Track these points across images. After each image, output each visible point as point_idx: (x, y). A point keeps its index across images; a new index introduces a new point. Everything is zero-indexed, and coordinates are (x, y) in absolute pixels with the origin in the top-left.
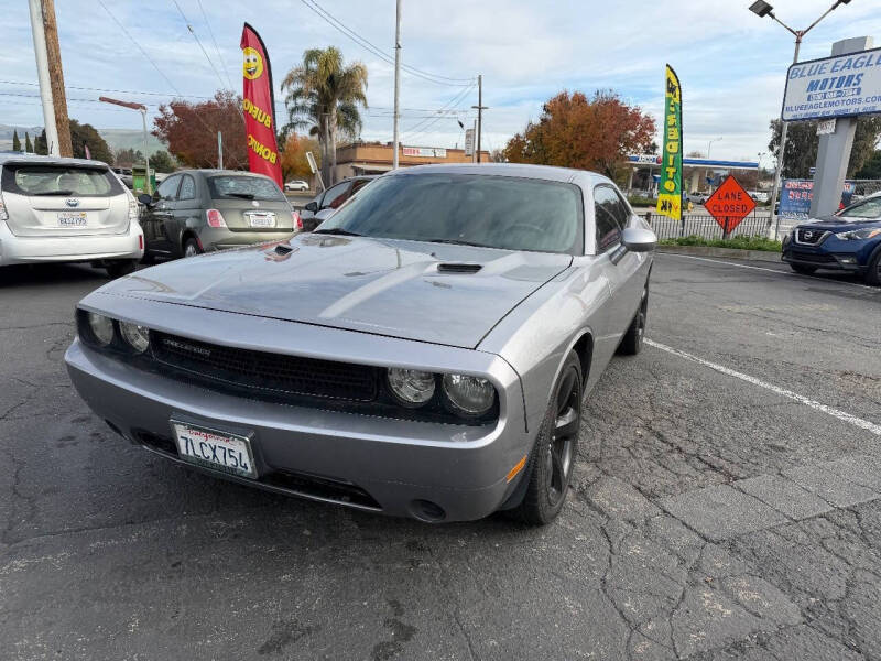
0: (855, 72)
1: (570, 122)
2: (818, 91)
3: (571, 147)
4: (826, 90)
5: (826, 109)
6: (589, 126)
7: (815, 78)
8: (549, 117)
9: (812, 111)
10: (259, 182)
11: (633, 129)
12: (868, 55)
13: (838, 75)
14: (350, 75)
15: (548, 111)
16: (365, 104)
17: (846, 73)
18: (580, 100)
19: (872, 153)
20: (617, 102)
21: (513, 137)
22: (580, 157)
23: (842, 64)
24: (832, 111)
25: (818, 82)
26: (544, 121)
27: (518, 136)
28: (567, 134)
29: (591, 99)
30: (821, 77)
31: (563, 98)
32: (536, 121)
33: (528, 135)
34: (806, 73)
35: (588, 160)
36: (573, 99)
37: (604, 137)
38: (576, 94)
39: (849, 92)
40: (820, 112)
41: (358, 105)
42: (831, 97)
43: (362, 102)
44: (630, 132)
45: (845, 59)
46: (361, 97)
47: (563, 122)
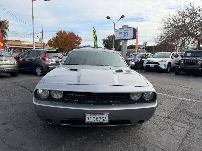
0: (127, 31)
1: (63, 37)
2: (121, 34)
3: (64, 43)
4: (122, 34)
5: (122, 38)
6: (68, 38)
7: (120, 32)
8: (58, 36)
9: (120, 38)
10: (3, 51)
11: (77, 39)
12: (129, 28)
13: (124, 32)
14: (3, 22)
15: (57, 35)
16: (8, 30)
17: (125, 31)
18: (65, 32)
19: (120, 46)
20: (73, 33)
21: (49, 40)
22: (67, 45)
23: (124, 30)
24: (124, 38)
25: (120, 33)
26: (57, 37)
27: (51, 40)
28: (63, 40)
29: (67, 33)
30: (121, 32)
31: (61, 32)
32: (55, 37)
33: (53, 40)
34: (118, 31)
35: (68, 46)
36: (63, 32)
37: (72, 41)
38: (64, 31)
39: (126, 35)
40: (121, 38)
41: (6, 30)
42: (123, 36)
43: (7, 30)
44: (77, 40)
45: (125, 29)
46: (7, 28)
47: (62, 37)
